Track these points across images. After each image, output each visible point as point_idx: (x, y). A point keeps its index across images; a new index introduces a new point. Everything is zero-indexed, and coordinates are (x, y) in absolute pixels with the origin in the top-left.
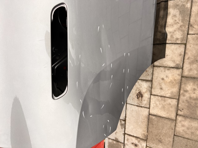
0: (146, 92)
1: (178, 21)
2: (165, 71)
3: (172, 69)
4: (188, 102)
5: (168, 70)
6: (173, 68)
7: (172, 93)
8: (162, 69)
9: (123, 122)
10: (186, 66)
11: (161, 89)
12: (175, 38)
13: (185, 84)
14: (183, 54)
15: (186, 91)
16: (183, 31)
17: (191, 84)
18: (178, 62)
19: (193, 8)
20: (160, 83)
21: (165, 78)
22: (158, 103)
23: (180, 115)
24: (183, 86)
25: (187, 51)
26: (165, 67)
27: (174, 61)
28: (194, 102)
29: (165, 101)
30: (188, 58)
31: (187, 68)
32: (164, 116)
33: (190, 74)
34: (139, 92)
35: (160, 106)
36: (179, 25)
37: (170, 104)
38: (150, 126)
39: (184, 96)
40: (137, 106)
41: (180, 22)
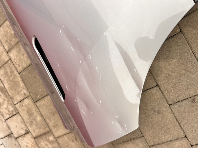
1: (4, 99)
2: (23, 139)
5: (24, 137)
6: (25, 134)
8: (20, 138)
12: (11, 111)
13: (39, 143)
14: (22, 120)
16: (11, 104)
18: (25, 129)
19: (5, 86)
21: (28, 145)
25: (23, 118)
26: (22, 136)
27: (22, 129)
30: (27, 122)
31: (31, 130)
36: (6, 101)
41: (6, 99)
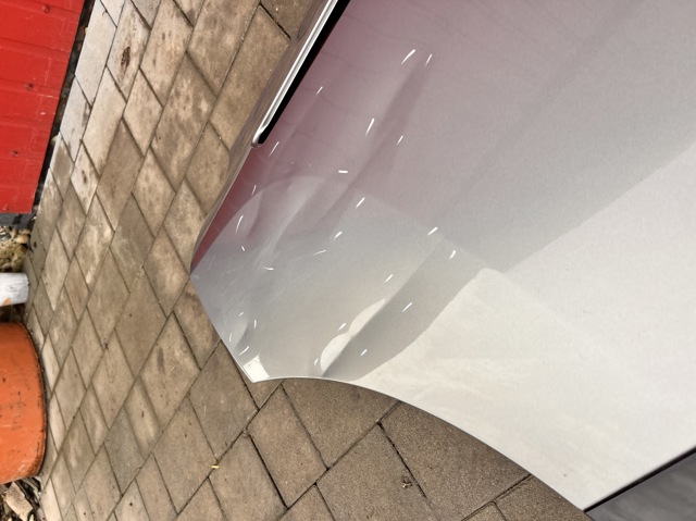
0: (136, 55)
2: (172, 16)
3: (182, 19)
4: (171, 126)
5: (177, 16)
6: (185, 16)
7: (163, 83)
9: (88, 111)
10: (200, 25)
11: (154, 62)
13: (183, 73)
15: (178, 94)
17: (189, 81)
20: (157, 45)
21: (167, 38)
22: (140, 96)
23: (153, 150)
24: (179, 76)
28: (177, 129)
29: (149, 99)
30: (209, 4)
31: (198, 31)
32: (136, 136)
33: (198, 51)
34: (128, 48)
35: (139, 108)
37: (151, 112)
38: (114, 147)
39: (172, 103)
40: (116, 84)
